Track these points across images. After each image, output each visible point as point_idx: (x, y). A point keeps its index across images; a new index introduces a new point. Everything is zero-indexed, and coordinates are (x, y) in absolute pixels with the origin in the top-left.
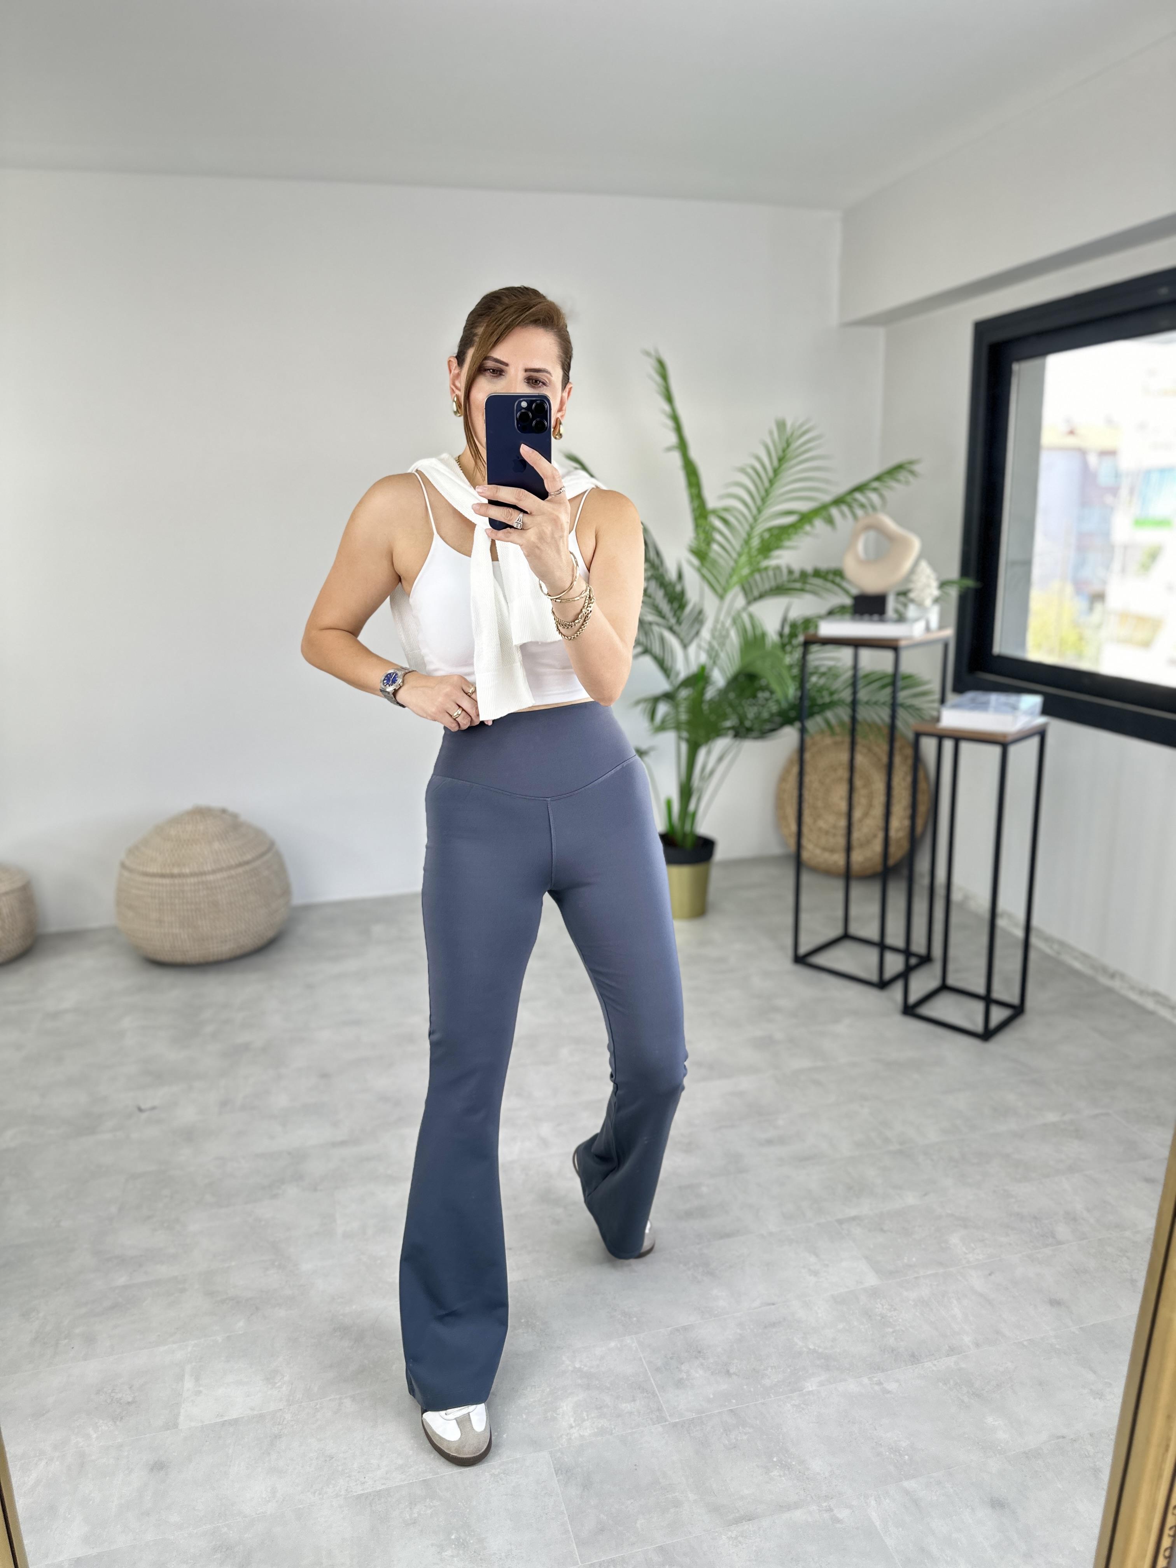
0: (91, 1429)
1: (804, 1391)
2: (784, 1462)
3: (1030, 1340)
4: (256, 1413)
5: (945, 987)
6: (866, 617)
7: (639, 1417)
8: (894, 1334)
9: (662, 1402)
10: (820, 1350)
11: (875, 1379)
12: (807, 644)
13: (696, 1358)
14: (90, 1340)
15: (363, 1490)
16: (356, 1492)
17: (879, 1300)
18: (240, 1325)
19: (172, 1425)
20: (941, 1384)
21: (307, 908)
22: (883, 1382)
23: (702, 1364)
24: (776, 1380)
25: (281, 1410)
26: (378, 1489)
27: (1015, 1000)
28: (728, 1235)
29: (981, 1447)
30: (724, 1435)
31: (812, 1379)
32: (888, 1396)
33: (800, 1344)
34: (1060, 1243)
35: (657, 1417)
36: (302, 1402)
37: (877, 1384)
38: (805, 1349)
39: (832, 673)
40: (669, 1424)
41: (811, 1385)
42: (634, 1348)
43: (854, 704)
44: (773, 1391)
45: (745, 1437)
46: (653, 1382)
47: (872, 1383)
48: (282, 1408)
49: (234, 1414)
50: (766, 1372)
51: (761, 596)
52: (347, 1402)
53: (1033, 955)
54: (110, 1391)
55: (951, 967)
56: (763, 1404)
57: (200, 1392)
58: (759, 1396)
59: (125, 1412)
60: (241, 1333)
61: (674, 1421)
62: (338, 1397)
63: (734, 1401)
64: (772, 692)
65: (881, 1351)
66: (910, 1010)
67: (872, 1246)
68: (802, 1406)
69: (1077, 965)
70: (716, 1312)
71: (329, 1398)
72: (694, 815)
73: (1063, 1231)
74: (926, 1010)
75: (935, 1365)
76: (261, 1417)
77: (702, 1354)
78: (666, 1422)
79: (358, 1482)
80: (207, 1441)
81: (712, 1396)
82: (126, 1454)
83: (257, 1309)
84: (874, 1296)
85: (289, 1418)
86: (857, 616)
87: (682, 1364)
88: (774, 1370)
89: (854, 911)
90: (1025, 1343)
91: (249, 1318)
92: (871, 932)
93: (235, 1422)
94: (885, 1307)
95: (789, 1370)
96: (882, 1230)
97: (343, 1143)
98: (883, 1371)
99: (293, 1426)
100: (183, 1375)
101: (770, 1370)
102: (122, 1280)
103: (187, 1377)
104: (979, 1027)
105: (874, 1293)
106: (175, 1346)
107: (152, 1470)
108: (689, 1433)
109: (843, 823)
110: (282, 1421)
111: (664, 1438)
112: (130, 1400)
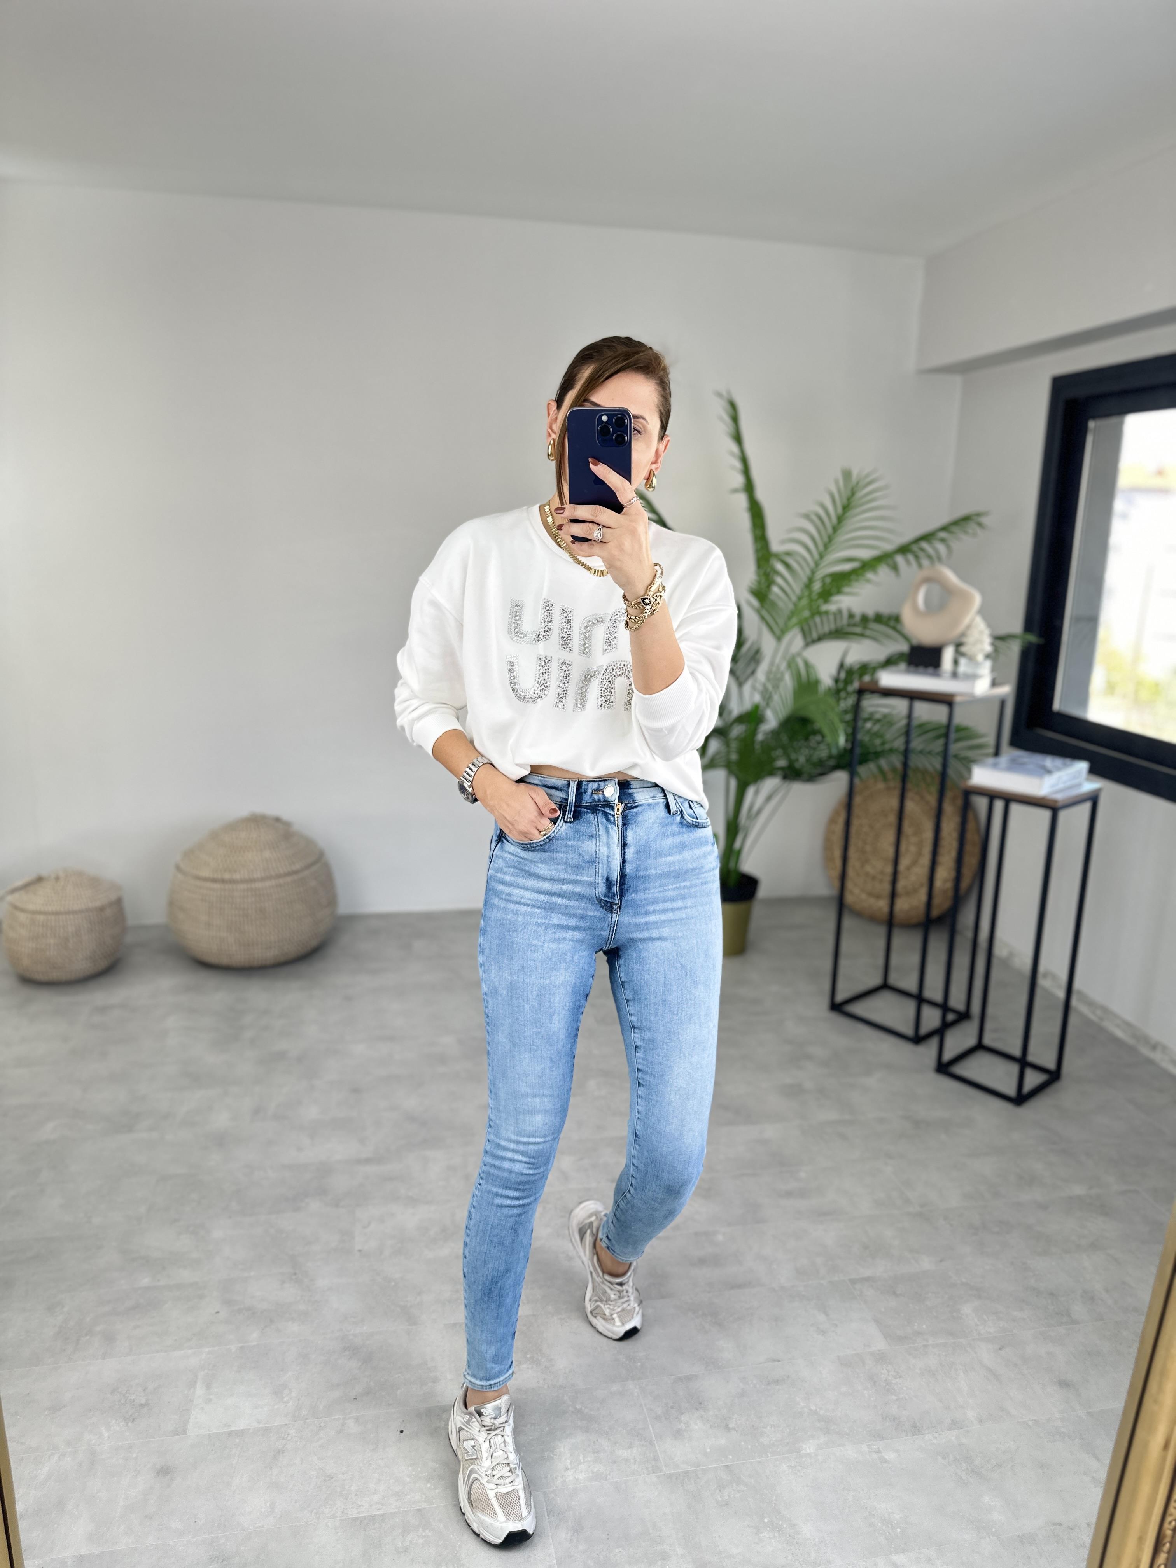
0: (103, 1428)
1: (802, 1452)
2: (775, 1525)
3: (1035, 1420)
4: (261, 1426)
5: (980, 1047)
6: (921, 669)
7: (635, 1464)
8: (898, 1402)
9: (658, 1451)
10: (822, 1412)
11: (875, 1447)
12: (861, 692)
13: (697, 1409)
14: (110, 1338)
15: (359, 1513)
16: (352, 1515)
17: (884, 1366)
18: (254, 1336)
19: (181, 1431)
20: (939, 1458)
21: (352, 918)
22: (882, 1451)
23: (702, 1417)
24: (774, 1439)
25: (286, 1424)
26: (374, 1513)
27: (1051, 1065)
28: (740, 1286)
29: (975, 1527)
30: (718, 1491)
31: (811, 1441)
32: (885, 1465)
33: (802, 1404)
34: (1075, 1322)
35: (653, 1467)
36: (306, 1419)
37: (875, 1452)
38: (806, 1410)
39: (887, 721)
40: (664, 1475)
41: (809, 1447)
42: (636, 1394)
43: (906, 753)
44: (770, 1450)
45: (738, 1495)
46: (652, 1431)
47: (870, 1450)
48: (288, 1423)
49: (241, 1425)
50: (765, 1430)
51: (820, 639)
52: (351, 1423)
53: (1073, 1020)
54: (125, 1391)
55: (988, 1026)
56: (760, 1462)
57: (210, 1400)
58: (756, 1454)
59: (137, 1414)
60: (255, 1343)
61: (669, 1472)
62: (341, 1417)
63: (731, 1457)
64: (823, 737)
65: (883, 1418)
66: (943, 1068)
67: (883, 1310)
68: (800, 1468)
69: (1119, 1033)
70: (720, 1364)
71: (333, 1418)
72: (739, 852)
73: (1079, 1310)
74: (960, 1069)
75: (936, 1438)
76: (267, 1431)
77: (702, 1406)
78: (661, 1472)
79: (354, 1504)
80: (212, 1450)
81: (708, 1450)
82: (134, 1455)
83: (272, 1321)
84: (881, 1361)
85: (294, 1434)
86: (912, 668)
87: (682, 1414)
88: (773, 1428)
89: (894, 960)
90: (1030, 1423)
91: (263, 1330)
92: (911, 985)
93: (241, 1433)
94: (890, 1374)
95: (788, 1430)
96: (894, 1293)
97: (368, 1161)
98: (883, 1439)
99: (296, 1442)
100: (196, 1382)
101: (769, 1428)
102: (145, 1281)
103: (199, 1385)
104: (1011, 1091)
105: (881, 1358)
106: (190, 1351)
107: (158, 1473)
108: (683, 1486)
109: (889, 869)
110: (286, 1436)
111: (657, 1488)
112: (143, 1402)
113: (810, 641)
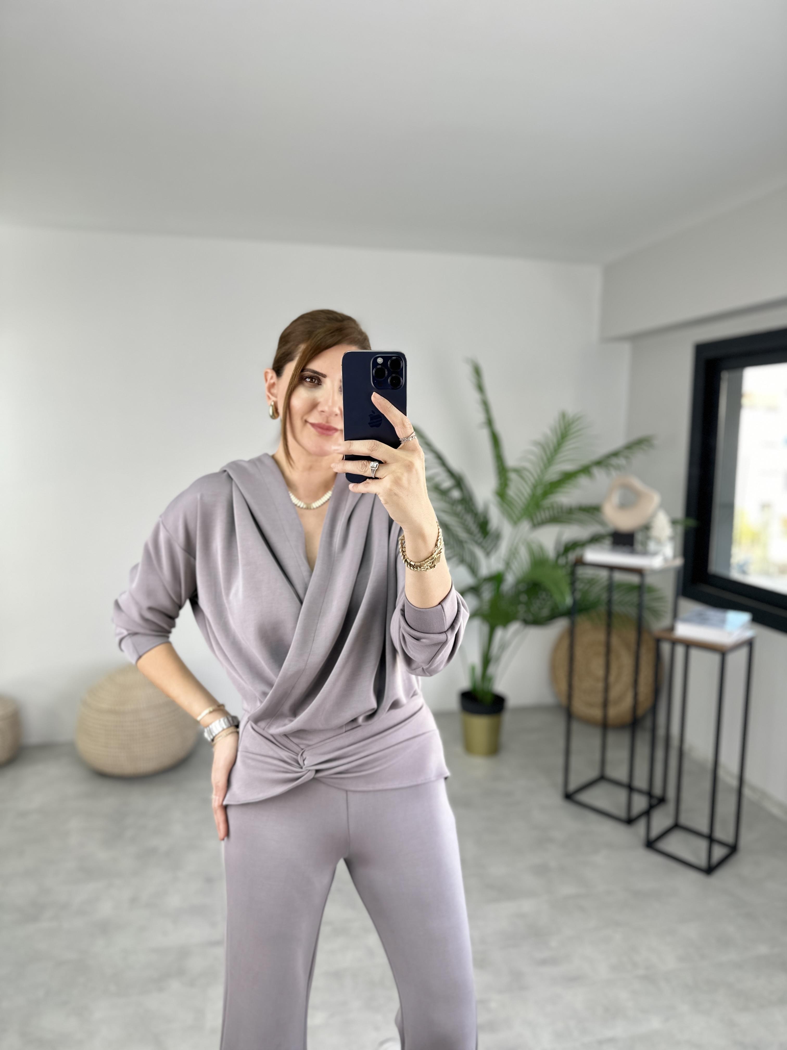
5: (676, 826)
6: (621, 548)
12: (575, 565)
27: (731, 839)
39: (593, 582)
43: (610, 603)
51: (543, 523)
53: (745, 803)
55: (682, 809)
66: (651, 845)
72: (491, 678)
74: (663, 845)
86: (614, 548)
89: (609, 757)
92: (623, 776)
104: (704, 862)
109: (600, 686)
113: (536, 525)
